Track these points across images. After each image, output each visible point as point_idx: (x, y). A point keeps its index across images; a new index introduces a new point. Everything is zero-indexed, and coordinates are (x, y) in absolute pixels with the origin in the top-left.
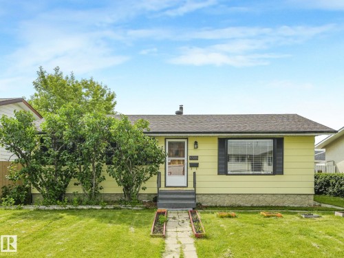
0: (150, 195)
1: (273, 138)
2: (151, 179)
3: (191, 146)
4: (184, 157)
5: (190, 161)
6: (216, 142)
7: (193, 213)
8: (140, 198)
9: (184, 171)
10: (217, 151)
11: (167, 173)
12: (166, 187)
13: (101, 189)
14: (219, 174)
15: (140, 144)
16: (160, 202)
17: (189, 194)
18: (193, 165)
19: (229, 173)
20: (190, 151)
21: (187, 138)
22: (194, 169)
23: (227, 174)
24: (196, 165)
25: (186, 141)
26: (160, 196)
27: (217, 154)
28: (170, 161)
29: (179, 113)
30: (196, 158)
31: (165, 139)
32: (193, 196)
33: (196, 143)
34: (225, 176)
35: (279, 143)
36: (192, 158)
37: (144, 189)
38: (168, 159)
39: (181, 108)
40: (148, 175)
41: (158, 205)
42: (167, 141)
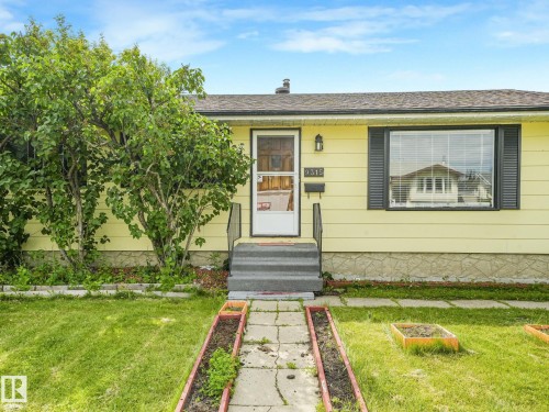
0: (217, 253)
1: (496, 128)
2: (216, 218)
3: (308, 144)
4: (292, 169)
5: (305, 180)
6: (365, 135)
7: (318, 318)
8: (195, 261)
9: (291, 200)
10: (365, 157)
11: (255, 206)
12: (252, 236)
13: (103, 241)
14: (369, 208)
15: (182, 134)
16: (235, 276)
17: (306, 255)
18: (311, 189)
19: (393, 204)
20: (307, 156)
21: (300, 129)
22: (314, 198)
23: (388, 209)
24: (320, 189)
25: (296, 134)
26: (236, 261)
27: (366, 165)
28: (261, 180)
29: (283, 91)
30: (319, 172)
31: (251, 130)
32: (313, 262)
33: (319, 139)
34: (383, 212)
35: (509, 138)
36: (310, 172)
37: (200, 241)
38: (257, 177)
39: (287, 84)
40: (209, 210)
41: (230, 285)
42: (256, 134)
